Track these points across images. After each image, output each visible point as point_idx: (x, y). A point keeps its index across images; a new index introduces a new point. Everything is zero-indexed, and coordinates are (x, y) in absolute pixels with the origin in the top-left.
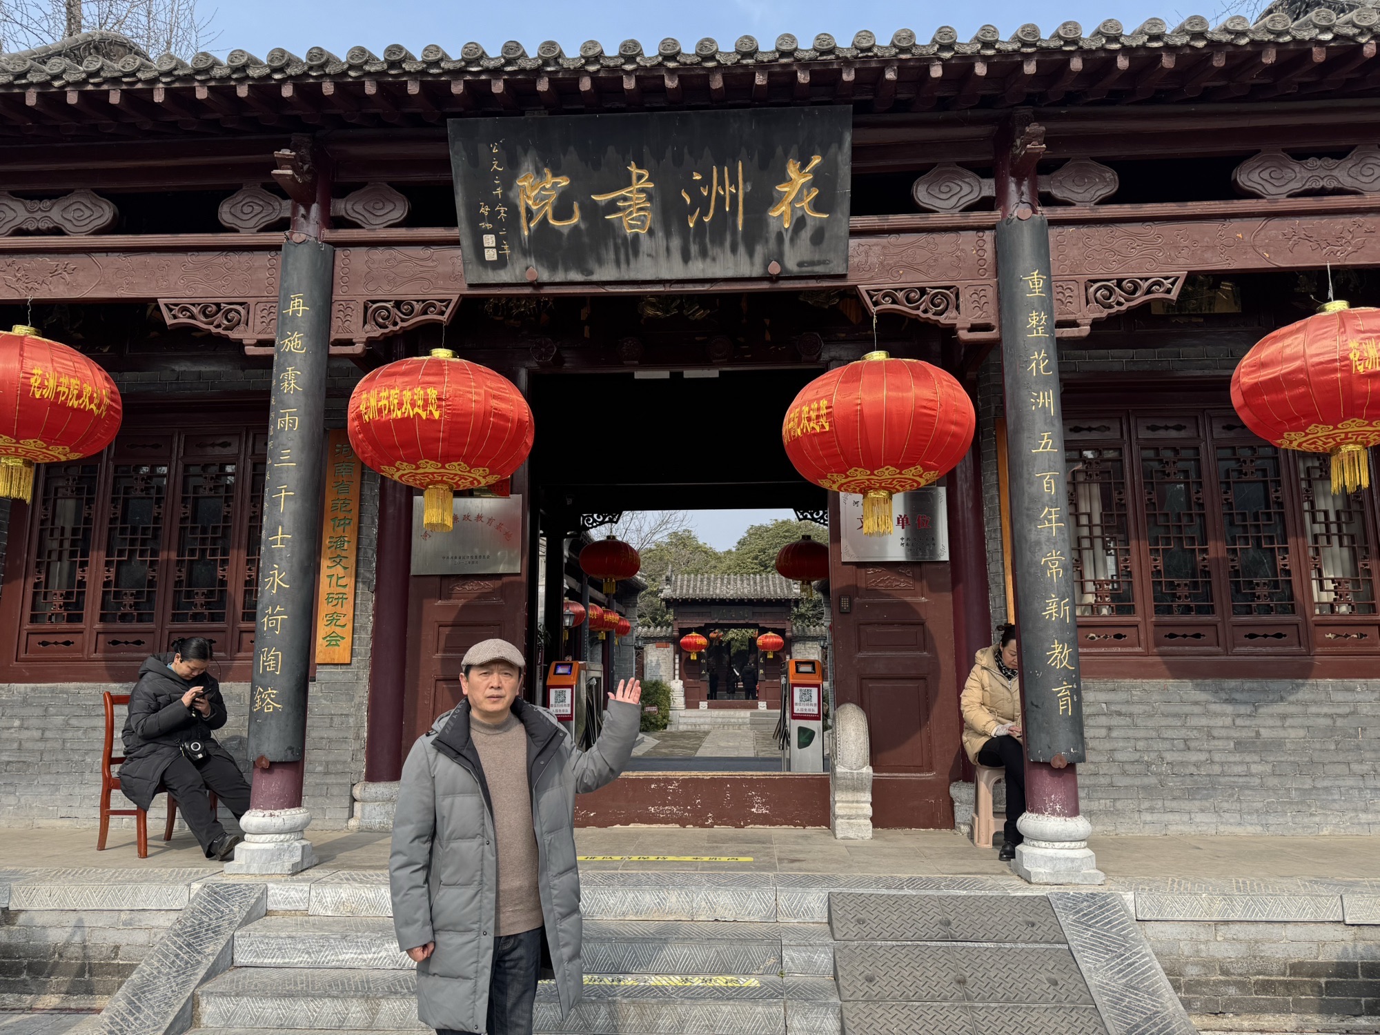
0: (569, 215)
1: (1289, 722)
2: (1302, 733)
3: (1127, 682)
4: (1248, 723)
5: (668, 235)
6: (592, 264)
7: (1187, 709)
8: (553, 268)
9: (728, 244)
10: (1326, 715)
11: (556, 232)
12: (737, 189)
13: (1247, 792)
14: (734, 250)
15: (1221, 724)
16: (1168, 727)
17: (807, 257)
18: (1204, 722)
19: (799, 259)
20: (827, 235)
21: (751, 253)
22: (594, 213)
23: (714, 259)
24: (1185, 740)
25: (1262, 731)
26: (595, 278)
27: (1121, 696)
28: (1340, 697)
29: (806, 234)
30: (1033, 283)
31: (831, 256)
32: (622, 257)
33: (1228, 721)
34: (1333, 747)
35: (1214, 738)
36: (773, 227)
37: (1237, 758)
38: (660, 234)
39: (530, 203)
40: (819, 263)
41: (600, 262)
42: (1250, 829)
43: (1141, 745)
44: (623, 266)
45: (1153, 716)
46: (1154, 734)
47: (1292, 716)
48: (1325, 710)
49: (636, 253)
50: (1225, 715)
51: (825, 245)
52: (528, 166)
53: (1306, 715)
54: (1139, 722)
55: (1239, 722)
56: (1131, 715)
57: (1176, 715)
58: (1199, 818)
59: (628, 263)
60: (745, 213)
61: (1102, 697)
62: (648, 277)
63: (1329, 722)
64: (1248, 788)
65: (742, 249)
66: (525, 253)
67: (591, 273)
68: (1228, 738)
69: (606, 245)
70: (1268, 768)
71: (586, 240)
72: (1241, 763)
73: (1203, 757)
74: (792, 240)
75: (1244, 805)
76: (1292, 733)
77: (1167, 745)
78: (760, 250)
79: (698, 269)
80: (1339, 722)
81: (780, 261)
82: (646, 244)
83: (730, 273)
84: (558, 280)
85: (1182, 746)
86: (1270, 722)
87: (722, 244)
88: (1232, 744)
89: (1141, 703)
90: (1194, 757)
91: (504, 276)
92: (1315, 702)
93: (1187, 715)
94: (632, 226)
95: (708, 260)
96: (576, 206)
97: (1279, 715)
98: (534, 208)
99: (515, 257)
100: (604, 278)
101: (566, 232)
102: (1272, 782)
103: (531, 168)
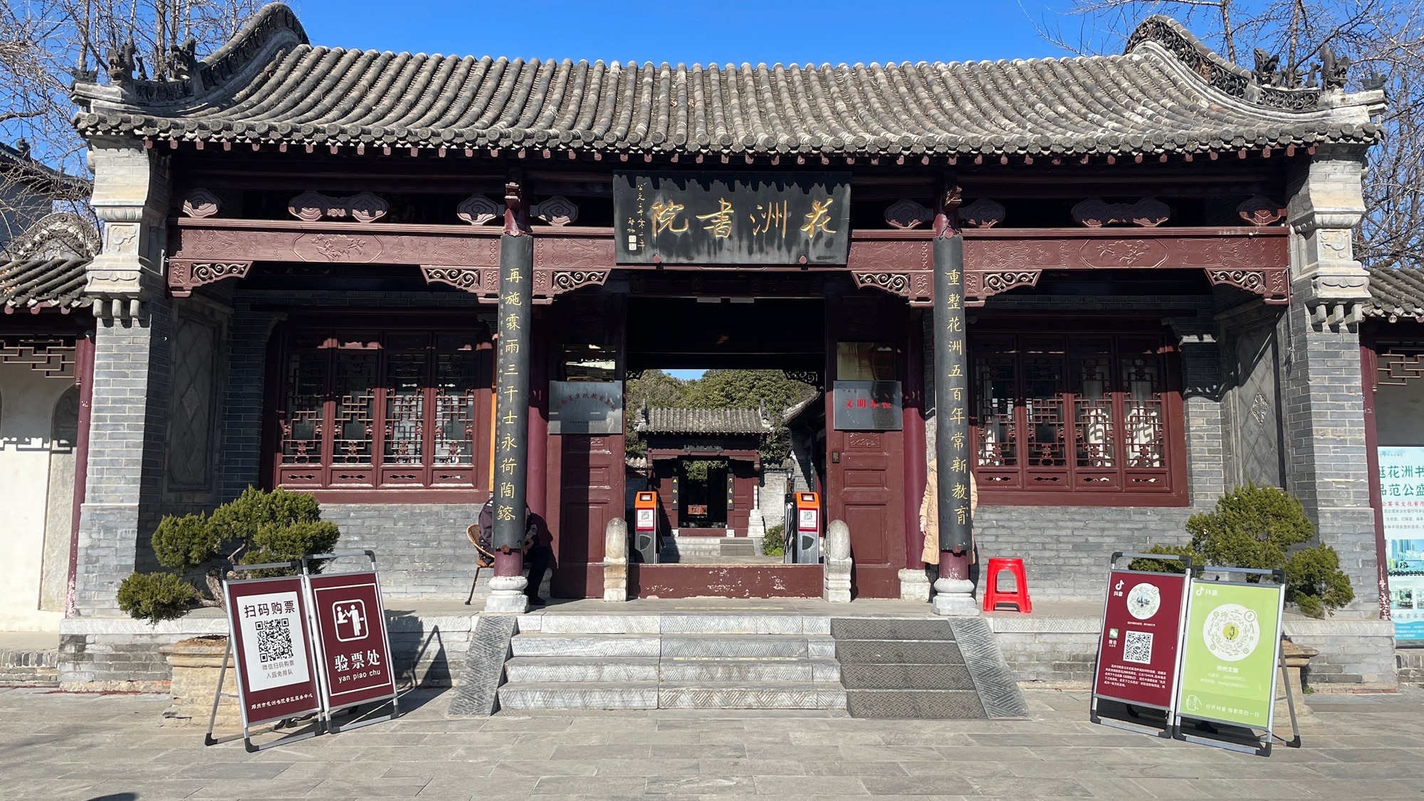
0: (682, 227)
1: (1106, 533)
2: (1113, 540)
3: (1009, 507)
4: (1080, 533)
5: (740, 239)
6: (693, 254)
7: (1045, 524)
8: (670, 255)
9: (776, 245)
10: (1128, 529)
11: (674, 235)
12: (783, 215)
13: (1079, 575)
14: (779, 248)
15: (1065, 534)
16: (1033, 535)
17: (822, 254)
18: (1054, 532)
19: (817, 255)
20: (834, 242)
21: (789, 251)
22: (696, 226)
23: (767, 253)
24: (1043, 543)
25: (1090, 538)
26: (695, 261)
27: (1006, 516)
28: (1137, 517)
29: (822, 242)
30: (953, 276)
31: (837, 254)
32: (712, 250)
33: (1069, 532)
34: (1131, 548)
35: (1060, 542)
36: (803, 237)
37: (1074, 555)
38: (736, 238)
39: (659, 218)
40: (829, 258)
41: (699, 253)
42: (1080, 598)
43: (1016, 546)
44: (712, 255)
45: (1024, 529)
46: (1024, 540)
47: (1107, 529)
48: (1128, 526)
49: (721, 249)
50: (1067, 528)
51: (833, 248)
52: (660, 198)
53: (1116, 529)
54: (1015, 532)
55: (1075, 533)
56: (1010, 528)
57: (1039, 529)
58: (1050, 591)
59: (715, 254)
60: (787, 229)
61: (993, 516)
62: (727, 262)
63: (1129, 533)
64: (1080, 573)
65: (784, 249)
66: (654, 246)
67: (693, 259)
68: (1069, 543)
69: (703, 243)
70: (1092, 561)
71: (691, 240)
72: (1076, 557)
73: (1053, 554)
74: (814, 244)
75: (1077, 583)
76: (1107, 540)
77: (1031, 547)
78: (794, 250)
79: (757, 258)
80: (1136, 533)
81: (806, 255)
82: (727, 243)
83: (776, 262)
84: (672, 262)
85: (1041, 547)
86: (1095, 533)
87: (772, 245)
88: (1071, 547)
89: (1017, 520)
90: (1047, 554)
91: (640, 259)
92: (1122, 521)
93: (1044, 528)
94: (719, 234)
95: (764, 254)
96: (687, 221)
97: (1100, 528)
98: (662, 221)
99: (647, 248)
100: (700, 262)
101: (679, 235)
102: (1094, 569)
103: (661, 199)
